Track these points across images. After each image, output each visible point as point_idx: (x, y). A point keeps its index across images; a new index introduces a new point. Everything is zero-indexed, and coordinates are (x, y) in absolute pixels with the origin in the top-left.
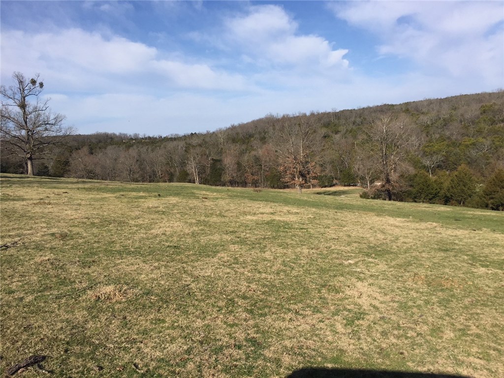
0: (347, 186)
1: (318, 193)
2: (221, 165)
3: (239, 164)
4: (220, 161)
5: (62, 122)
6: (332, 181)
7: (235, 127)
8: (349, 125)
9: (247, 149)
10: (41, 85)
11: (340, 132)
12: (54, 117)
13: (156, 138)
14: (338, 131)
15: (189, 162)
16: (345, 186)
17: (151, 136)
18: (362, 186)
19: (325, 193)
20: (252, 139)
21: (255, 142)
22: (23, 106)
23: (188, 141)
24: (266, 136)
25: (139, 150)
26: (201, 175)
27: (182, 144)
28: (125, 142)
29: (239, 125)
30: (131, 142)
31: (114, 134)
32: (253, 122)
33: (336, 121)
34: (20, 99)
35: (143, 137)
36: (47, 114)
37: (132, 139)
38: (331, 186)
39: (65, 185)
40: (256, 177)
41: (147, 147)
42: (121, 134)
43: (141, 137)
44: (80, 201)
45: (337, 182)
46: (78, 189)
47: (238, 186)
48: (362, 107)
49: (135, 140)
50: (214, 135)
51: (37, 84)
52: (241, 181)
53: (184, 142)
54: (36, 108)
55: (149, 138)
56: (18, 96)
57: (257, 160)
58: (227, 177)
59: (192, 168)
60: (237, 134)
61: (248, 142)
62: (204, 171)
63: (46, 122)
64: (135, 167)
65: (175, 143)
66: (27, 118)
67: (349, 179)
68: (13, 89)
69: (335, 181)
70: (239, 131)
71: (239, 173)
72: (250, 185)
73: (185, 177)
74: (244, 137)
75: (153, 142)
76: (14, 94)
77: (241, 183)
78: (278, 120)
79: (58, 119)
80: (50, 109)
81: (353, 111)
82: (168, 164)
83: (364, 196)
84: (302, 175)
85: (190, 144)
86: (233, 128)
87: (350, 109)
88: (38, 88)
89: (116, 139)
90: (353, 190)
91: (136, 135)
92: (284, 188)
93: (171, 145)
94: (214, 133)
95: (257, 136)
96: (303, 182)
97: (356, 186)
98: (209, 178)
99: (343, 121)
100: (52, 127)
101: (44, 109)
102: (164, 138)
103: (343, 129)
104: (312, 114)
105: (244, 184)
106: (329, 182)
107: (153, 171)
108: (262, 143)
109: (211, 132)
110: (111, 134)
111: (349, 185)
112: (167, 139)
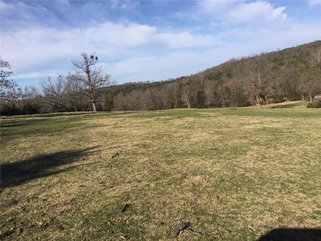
0: (294, 100)
1: (274, 107)
2: (204, 95)
3: (215, 93)
4: (203, 92)
5: (110, 79)
6: (283, 98)
7: (209, 69)
8: (291, 58)
9: (219, 83)
10: (97, 58)
11: (285, 64)
12: (105, 76)
13: (160, 82)
14: (283, 64)
15: (183, 95)
16: (292, 101)
17: (157, 81)
18: (305, 100)
19: (278, 107)
20: (222, 76)
21: (224, 78)
22: (88, 72)
23: (180, 82)
24: (231, 73)
25: (151, 91)
26: (191, 102)
27: (176, 84)
28: (142, 87)
29: (212, 68)
30: (145, 87)
31: (135, 83)
32: (221, 65)
33: (281, 57)
34: (86, 68)
35: (152, 83)
36: (101, 75)
37: (146, 84)
38: (282, 102)
39: (121, 116)
40: (227, 101)
41: (155, 88)
42: (139, 82)
43: (151, 82)
44: (136, 124)
45: (286, 98)
46: (129, 117)
47: (216, 107)
48: (299, 45)
49: (148, 85)
50: (196, 76)
51: (94, 58)
52: (218, 104)
53: (177, 83)
54: (95, 72)
55: (156, 83)
56: (85, 67)
57: (227, 89)
58: (208, 102)
59: (185, 98)
60: (211, 74)
61: (219, 78)
62: (193, 100)
63: (101, 80)
64: (150, 101)
65: (172, 84)
66: (90, 79)
67: (296, 96)
68: (82, 63)
69: (284, 98)
70: (213, 72)
71: (216, 99)
72: (224, 106)
73: (181, 105)
74: (216, 75)
75: (158, 85)
76: (83, 65)
77: (218, 105)
78: (238, 62)
79: (107, 77)
80: (103, 72)
81: (293, 49)
82: (170, 97)
83: (310, 106)
84: (261, 96)
85: (181, 84)
86: (208, 70)
87: (290, 47)
88: (95, 61)
89: (136, 86)
90: (300, 103)
91: (148, 82)
92: (248, 106)
93: (169, 86)
94: (196, 75)
95: (225, 74)
96: (263, 101)
97: (300, 100)
98: (196, 104)
99: (286, 56)
100: (104, 82)
101: (99, 72)
102: (165, 81)
103: (286, 62)
104: (263, 55)
105: (220, 106)
106: (280, 99)
107: (162, 103)
108: (229, 78)
109: (194, 74)
110: (133, 83)
111: (296, 100)
112: (166, 82)
